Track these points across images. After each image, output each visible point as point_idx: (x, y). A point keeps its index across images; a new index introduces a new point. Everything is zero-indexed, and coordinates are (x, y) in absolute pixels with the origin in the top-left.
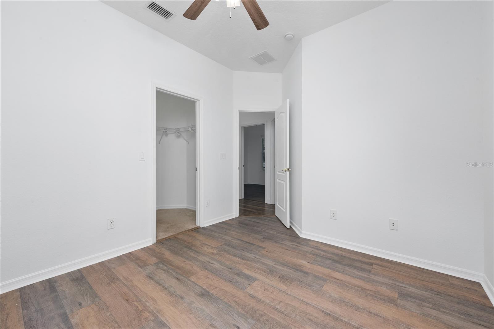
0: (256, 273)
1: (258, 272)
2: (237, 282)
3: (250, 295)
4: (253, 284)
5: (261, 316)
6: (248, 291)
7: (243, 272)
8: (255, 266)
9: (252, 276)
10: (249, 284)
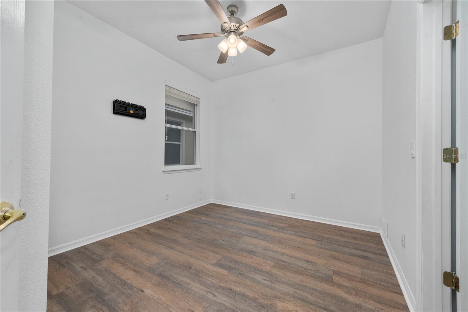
0: (214, 271)
1: (211, 272)
2: (230, 262)
3: (218, 254)
4: (216, 261)
5: (211, 245)
6: (220, 256)
7: (227, 270)
8: (214, 280)
9: (217, 268)
10: (220, 260)
